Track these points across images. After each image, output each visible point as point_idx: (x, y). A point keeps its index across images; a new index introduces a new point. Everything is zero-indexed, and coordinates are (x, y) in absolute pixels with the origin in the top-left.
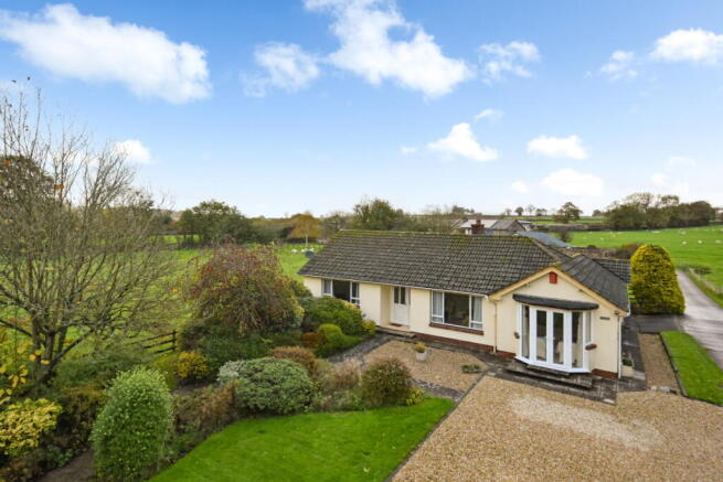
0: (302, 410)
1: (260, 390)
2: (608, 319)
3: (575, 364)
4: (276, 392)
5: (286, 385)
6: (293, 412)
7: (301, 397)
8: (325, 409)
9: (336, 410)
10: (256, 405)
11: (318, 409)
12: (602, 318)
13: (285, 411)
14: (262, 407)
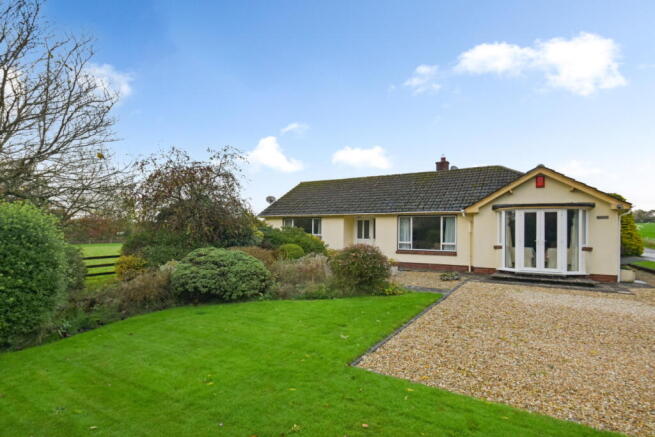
0: (255, 297)
1: (203, 272)
2: (607, 217)
3: (569, 267)
4: (223, 274)
5: (235, 268)
6: (243, 298)
7: (255, 282)
8: (285, 296)
9: (299, 298)
10: (196, 288)
11: (277, 296)
12: (599, 218)
13: (234, 297)
14: (204, 290)
